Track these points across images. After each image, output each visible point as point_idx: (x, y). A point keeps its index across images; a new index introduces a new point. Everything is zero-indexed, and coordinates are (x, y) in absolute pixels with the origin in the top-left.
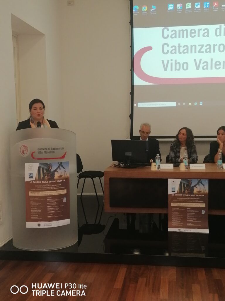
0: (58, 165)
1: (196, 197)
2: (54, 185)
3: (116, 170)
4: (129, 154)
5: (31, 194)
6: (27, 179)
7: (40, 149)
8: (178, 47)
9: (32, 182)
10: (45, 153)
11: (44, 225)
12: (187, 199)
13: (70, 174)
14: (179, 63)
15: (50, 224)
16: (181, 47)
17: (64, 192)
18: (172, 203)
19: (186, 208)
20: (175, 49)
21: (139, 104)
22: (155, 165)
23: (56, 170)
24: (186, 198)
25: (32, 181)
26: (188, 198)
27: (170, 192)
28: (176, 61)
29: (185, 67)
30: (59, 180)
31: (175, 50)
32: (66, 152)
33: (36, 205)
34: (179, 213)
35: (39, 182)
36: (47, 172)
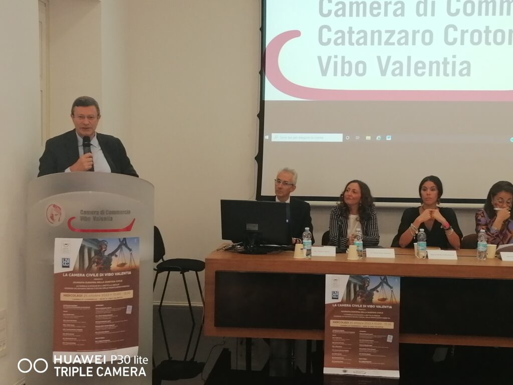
0: (119, 243)
1: (376, 309)
2: (109, 282)
3: (228, 256)
4: (254, 227)
5: (64, 297)
6: (58, 269)
7: (85, 212)
8: (348, 32)
9: (66, 275)
10: (94, 220)
12: (359, 314)
13: (140, 262)
14: (350, 63)
16: (353, 32)
17: (129, 294)
18: (331, 321)
19: (357, 330)
21: (273, 135)
22: (302, 249)
23: (113, 253)
24: (359, 311)
25: (68, 273)
26: (363, 312)
27: (328, 300)
28: (343, 58)
29: (361, 71)
30: (120, 271)
31: (343, 37)
32: (134, 219)
33: (74, 319)
34: (344, 340)
35: (81, 275)
36: (96, 257)
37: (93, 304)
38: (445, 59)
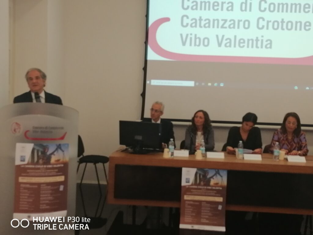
0: (56, 147)
1: (212, 190)
2: (49, 171)
3: (123, 155)
4: (139, 138)
5: (21, 180)
6: (18, 162)
8: (199, 20)
10: (41, 132)
13: (69, 159)
14: (199, 39)
16: (202, 20)
17: (61, 179)
18: (185, 196)
19: (200, 202)
20: (196, 22)
21: (152, 81)
22: (168, 152)
23: (53, 153)
24: (202, 190)
25: (24, 165)
27: (184, 183)
28: (196, 35)
29: (206, 43)
30: (57, 164)
32: (66, 132)
33: (27, 193)
34: (192, 208)
35: (32, 166)
36: (42, 155)
37: (39, 184)
38: (257, 38)
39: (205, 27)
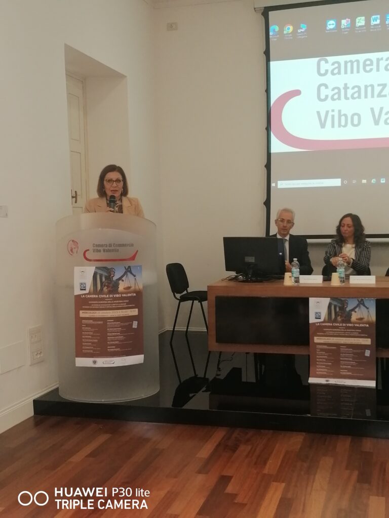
0: (125, 270)
1: (354, 328)
2: (117, 302)
4: (251, 260)
5: (82, 314)
6: (77, 292)
7: (97, 246)
8: (344, 88)
9: (84, 296)
10: (104, 251)
11: (103, 362)
14: (346, 115)
15: (111, 361)
16: (348, 88)
17: (134, 312)
18: (315, 338)
19: (338, 345)
21: (279, 183)
22: (290, 277)
23: (120, 279)
25: (85, 294)
27: (312, 320)
28: (340, 111)
29: (356, 122)
30: (127, 293)
31: (339, 93)
32: (137, 251)
33: (91, 332)
34: (327, 354)
35: (95, 296)
36: (106, 281)
37: (104, 319)
39: (353, 98)
